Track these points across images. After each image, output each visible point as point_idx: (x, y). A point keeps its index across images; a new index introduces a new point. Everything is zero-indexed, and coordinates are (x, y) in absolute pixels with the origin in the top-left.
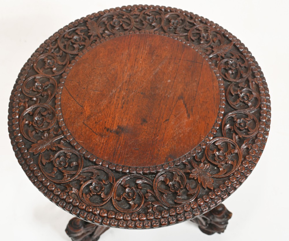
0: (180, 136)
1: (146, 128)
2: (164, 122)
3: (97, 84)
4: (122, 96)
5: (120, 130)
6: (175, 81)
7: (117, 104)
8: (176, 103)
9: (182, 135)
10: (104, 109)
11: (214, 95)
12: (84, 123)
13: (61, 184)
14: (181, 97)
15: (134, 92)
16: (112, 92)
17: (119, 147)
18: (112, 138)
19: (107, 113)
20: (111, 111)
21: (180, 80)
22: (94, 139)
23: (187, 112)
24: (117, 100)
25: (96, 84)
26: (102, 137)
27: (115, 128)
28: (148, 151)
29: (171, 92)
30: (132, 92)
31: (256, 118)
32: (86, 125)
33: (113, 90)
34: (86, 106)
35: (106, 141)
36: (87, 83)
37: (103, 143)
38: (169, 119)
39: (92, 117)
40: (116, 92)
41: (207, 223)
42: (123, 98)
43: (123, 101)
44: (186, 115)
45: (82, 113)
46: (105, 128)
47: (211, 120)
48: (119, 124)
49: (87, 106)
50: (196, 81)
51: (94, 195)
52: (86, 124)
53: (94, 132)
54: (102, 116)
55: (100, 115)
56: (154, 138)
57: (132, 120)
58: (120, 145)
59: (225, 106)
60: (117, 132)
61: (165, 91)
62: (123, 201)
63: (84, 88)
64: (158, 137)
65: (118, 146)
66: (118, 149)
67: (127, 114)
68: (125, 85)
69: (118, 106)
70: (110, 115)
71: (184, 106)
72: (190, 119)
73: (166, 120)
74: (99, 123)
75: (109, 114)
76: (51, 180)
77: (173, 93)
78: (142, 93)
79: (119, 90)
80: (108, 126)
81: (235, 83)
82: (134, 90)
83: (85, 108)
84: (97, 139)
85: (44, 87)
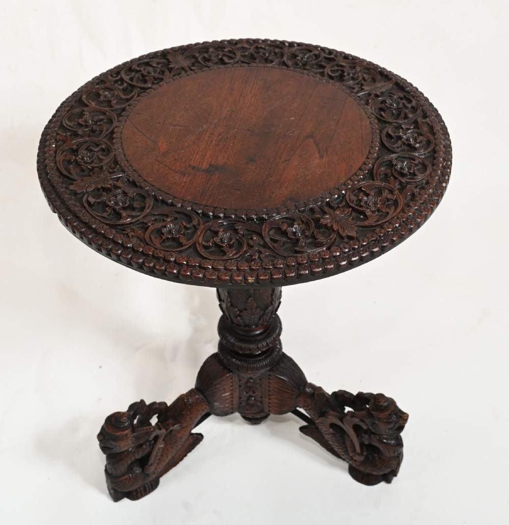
0: (307, 178)
1: (253, 168)
2: (282, 162)
3: (179, 118)
4: (219, 132)
5: (212, 169)
6: (302, 118)
7: (210, 141)
8: (302, 143)
9: (310, 176)
10: (189, 146)
11: (362, 134)
12: (156, 160)
13: (117, 225)
14: (311, 136)
15: (237, 129)
16: (202, 127)
17: (210, 187)
18: (200, 177)
19: (194, 150)
20: (199, 148)
21: (310, 118)
22: (172, 177)
23: (319, 152)
24: (209, 137)
25: (178, 119)
26: (184, 176)
27: (205, 166)
28: (256, 193)
29: (294, 130)
30: (234, 128)
31: (427, 163)
32: (159, 162)
33: (204, 126)
34: (161, 142)
35: (191, 180)
36: (164, 117)
37: (185, 182)
38: (289, 160)
39: (170, 153)
40: (208, 128)
42: (219, 135)
43: (220, 137)
44: (317, 155)
45: (154, 149)
46: (190, 166)
47: (356, 161)
48: (212, 163)
49: (162, 142)
50: (335, 119)
51: (167, 238)
52: (160, 161)
53: (172, 170)
54: (185, 153)
55: (183, 151)
56: (266, 179)
57: (233, 159)
58: (211, 185)
59: (379, 148)
60: (207, 171)
61: (286, 129)
62: (213, 249)
63: (160, 123)
64: (273, 178)
65: (208, 185)
66: (209, 188)
67: (226, 153)
68: (223, 121)
69: (210, 143)
70: (197, 153)
71: (315, 145)
72: (324, 160)
73: (286, 161)
74: (180, 160)
75: (196, 151)
76: (102, 220)
77: (298, 131)
78: (249, 130)
79: (214, 126)
80: (194, 164)
81: (396, 124)
82: (238, 127)
83: (160, 144)
84: (177, 178)
85: (97, 121)
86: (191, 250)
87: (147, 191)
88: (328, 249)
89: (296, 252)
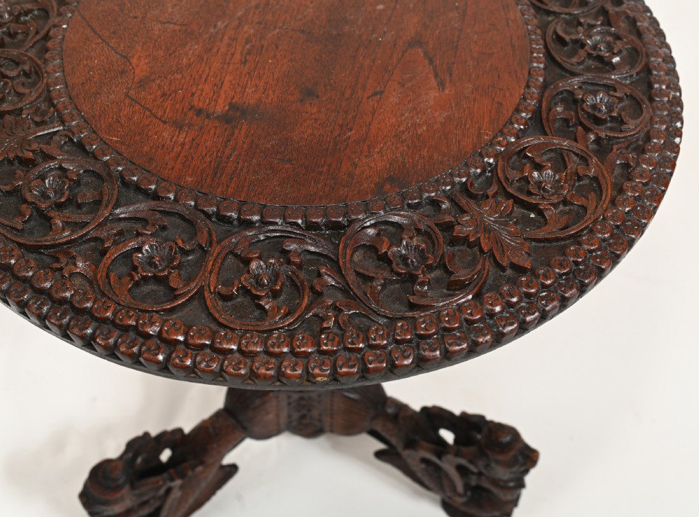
0: (419, 131)
1: (315, 110)
2: (368, 98)
3: (173, 8)
4: (246, 35)
5: (235, 114)
6: (398, 6)
7: (230, 53)
8: (402, 56)
9: (425, 128)
10: (190, 65)
11: (511, 39)
12: (127, 95)
13: (41, 247)
14: (417, 42)
15: (280, 28)
16: (215, 26)
17: (231, 155)
18: (212, 132)
19: (200, 72)
20: (210, 68)
21: (411, 6)
22: (156, 134)
23: (436, 76)
24: (229, 45)
25: (170, 10)
26: (181, 129)
27: (221, 107)
28: (322, 166)
29: (385, 30)
30: (275, 28)
31: (639, 94)
32: (132, 99)
33: (219, 24)
34: (136, 57)
35: (193, 140)
36: (144, 6)
37: (183, 144)
38: (382, 92)
39: (154, 81)
40: (226, 26)
41: (467, 486)
42: (248, 41)
43: (248, 46)
44: (433, 82)
45: (123, 72)
46: (192, 107)
47: (508, 94)
48: (234, 101)
49: (140, 57)
50: (457, 8)
51: (145, 279)
52: (134, 97)
53: (156, 117)
54: (183, 81)
55: (179, 76)
56: (339, 135)
57: (274, 92)
58: (234, 149)
59: (545, 65)
60: (226, 119)
61: (370, 29)
62: (239, 300)
63: (136, 18)
64: (353, 132)
65: (227, 151)
66: (228, 158)
67: (260, 77)
68: (254, 14)
69: (231, 59)
70: (206, 80)
71: (427, 61)
72: (447, 92)
73: (375, 94)
74: (173, 95)
75: (204, 76)
76: (9, 236)
77: (393, 33)
78: (303, 32)
79: (236, 23)
80: (201, 104)
81: (567, 17)
82: (281, 25)
83: (134, 61)
84: (165, 135)
85: (20, 15)
86: (196, 303)
87: (106, 164)
88: (478, 296)
89: (412, 307)
